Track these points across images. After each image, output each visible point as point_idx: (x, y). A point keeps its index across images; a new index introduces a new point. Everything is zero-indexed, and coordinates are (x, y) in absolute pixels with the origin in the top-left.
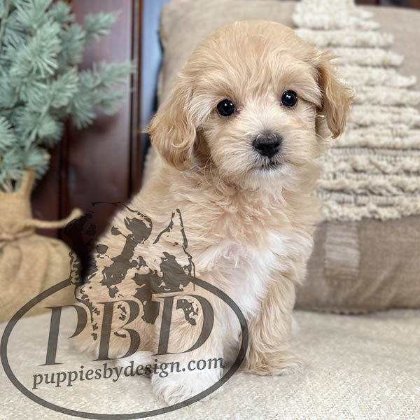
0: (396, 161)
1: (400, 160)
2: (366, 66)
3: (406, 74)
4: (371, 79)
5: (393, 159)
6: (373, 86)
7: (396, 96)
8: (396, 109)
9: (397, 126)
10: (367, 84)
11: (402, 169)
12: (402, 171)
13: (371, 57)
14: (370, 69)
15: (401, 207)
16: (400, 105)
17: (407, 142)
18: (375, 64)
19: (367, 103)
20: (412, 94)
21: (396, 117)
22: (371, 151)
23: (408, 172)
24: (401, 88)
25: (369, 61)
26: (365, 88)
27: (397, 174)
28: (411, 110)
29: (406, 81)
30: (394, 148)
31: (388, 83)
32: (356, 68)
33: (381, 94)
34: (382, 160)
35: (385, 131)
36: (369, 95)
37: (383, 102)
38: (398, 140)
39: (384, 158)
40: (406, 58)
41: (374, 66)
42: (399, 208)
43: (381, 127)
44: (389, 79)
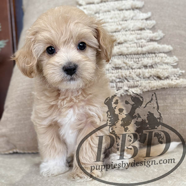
0: (139, 61)
1: (141, 60)
2: (122, 10)
3: (146, 12)
4: (125, 17)
5: (137, 60)
6: (126, 20)
7: (139, 24)
8: (139, 32)
9: (140, 41)
10: (123, 20)
11: (142, 65)
12: (142, 66)
13: (124, 5)
14: (124, 11)
15: (142, 87)
16: (141, 29)
17: (144, 49)
18: (127, 8)
19: (122, 30)
20: (148, 22)
21: (139, 36)
22: (124, 56)
23: (146, 67)
24: (142, 20)
25: (123, 7)
26: (121, 22)
27: (140, 68)
28: (148, 31)
29: (145, 15)
30: (138, 54)
31: (134, 18)
32: (117, 12)
33: (131, 24)
34: (131, 61)
35: (132, 45)
36: (123, 26)
37: (132, 29)
38: (140, 49)
39: (132, 60)
40: (145, 3)
41: (127, 10)
42: (140, 88)
43: (131, 43)
44: (135, 16)
